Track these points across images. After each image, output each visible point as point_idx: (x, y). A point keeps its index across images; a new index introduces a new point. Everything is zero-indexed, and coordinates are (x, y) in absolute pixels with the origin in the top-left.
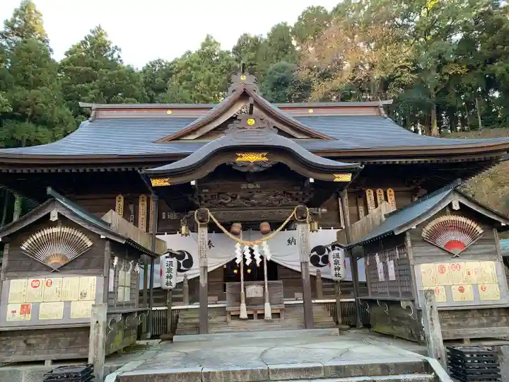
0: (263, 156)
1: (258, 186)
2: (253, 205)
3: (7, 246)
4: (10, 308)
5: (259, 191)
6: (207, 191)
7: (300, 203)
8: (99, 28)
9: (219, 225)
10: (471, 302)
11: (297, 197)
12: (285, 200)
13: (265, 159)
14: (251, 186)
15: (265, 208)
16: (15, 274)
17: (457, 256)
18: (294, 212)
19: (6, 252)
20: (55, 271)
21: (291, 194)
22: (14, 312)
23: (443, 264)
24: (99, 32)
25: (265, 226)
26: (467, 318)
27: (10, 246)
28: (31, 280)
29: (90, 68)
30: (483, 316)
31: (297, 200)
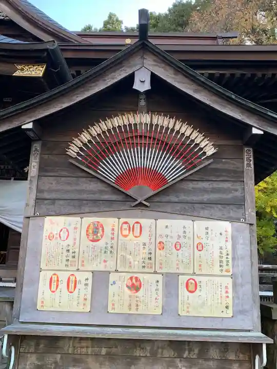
10: (154, 317)
17: (141, 204)
23: (101, 220)
26: (137, 358)
30: (180, 357)
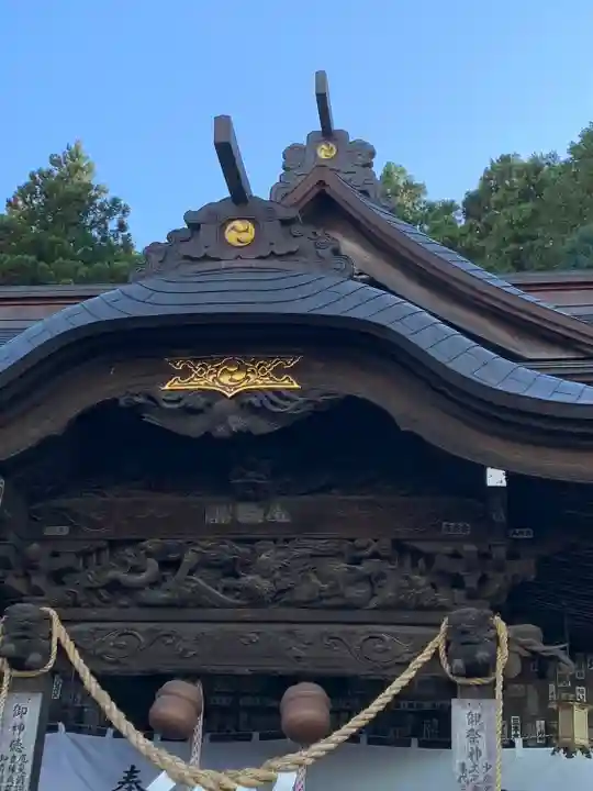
0: (278, 372)
1: (280, 515)
2: (254, 599)
5: (281, 537)
6: (65, 530)
7: (472, 596)
8: (74, 154)
9: (91, 684)
11: (457, 568)
12: (398, 582)
13: (289, 384)
14: (249, 514)
15: (305, 614)
18: (439, 641)
21: (430, 559)
24: (72, 162)
25: (304, 703)
29: (32, 258)
31: (457, 582)
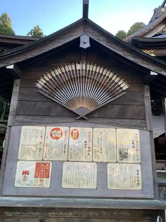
3: (17, 82)
4: (20, 167)
16: (29, 119)
19: (16, 90)
20: (82, 119)
22: (26, 173)
27: (21, 83)
28: (49, 128)
